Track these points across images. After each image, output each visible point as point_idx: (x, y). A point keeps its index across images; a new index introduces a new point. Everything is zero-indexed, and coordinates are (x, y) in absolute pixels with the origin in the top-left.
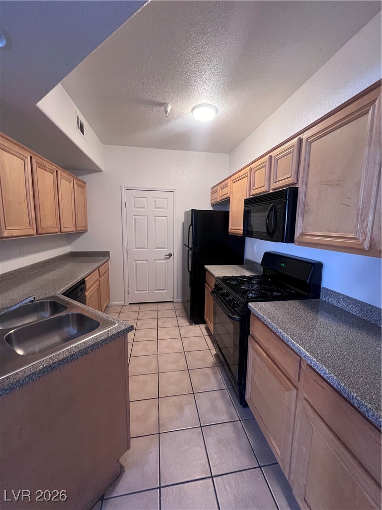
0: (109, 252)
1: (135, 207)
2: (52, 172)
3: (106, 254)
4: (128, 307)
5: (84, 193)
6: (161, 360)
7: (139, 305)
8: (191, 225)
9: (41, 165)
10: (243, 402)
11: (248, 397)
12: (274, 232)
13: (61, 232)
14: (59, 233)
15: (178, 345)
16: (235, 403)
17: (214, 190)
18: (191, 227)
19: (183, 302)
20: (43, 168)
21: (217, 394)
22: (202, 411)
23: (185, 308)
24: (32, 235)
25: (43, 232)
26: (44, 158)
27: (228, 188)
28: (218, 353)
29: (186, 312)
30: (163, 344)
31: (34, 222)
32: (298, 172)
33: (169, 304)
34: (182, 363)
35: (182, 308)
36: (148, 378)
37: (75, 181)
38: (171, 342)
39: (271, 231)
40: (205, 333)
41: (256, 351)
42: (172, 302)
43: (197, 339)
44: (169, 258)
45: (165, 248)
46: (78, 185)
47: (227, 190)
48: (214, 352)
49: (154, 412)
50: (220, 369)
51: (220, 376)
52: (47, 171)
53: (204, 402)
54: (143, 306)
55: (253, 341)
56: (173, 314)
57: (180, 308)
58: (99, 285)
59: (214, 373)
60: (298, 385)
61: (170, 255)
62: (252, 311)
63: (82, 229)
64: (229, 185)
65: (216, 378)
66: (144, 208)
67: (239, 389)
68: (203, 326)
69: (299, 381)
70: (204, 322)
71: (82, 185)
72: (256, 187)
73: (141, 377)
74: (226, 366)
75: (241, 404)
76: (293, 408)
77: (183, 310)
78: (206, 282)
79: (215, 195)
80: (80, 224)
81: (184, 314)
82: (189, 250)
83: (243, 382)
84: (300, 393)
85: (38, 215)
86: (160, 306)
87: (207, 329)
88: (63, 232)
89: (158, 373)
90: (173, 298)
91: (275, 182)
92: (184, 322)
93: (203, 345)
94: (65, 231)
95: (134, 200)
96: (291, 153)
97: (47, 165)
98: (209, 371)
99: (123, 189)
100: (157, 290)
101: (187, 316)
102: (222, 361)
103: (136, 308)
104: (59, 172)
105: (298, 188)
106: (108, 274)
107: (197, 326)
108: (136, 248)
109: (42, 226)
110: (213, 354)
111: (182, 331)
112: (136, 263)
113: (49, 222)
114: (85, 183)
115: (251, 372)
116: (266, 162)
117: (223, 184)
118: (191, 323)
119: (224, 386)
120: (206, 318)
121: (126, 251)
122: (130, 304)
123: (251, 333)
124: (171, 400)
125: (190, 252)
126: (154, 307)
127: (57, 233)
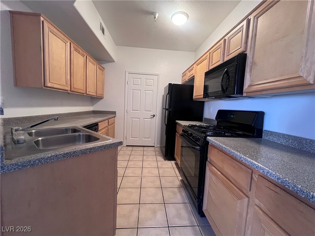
0: (116, 112)
1: (133, 84)
2: (83, 56)
3: (114, 113)
4: (125, 148)
5: (103, 74)
6: (143, 180)
7: (133, 147)
8: (168, 94)
9: (77, 50)
10: (201, 213)
11: (204, 208)
12: (227, 88)
13: (86, 94)
14: (85, 94)
15: (156, 172)
16: (195, 214)
17: (184, 74)
18: (168, 95)
19: (161, 147)
20: (78, 52)
21: (181, 206)
22: (170, 216)
23: (162, 151)
24: (67, 91)
25: (74, 91)
26: (78, 46)
27: (194, 70)
28: (183, 179)
29: (162, 153)
30: (145, 171)
31: (69, 83)
32: (246, 43)
33: (151, 148)
34: (158, 183)
35: (160, 150)
36: (133, 190)
37: (97, 65)
38: (151, 170)
39: (225, 88)
40: (175, 166)
41: (212, 172)
42: (154, 146)
43: (169, 170)
44: (153, 118)
45: (151, 111)
46: (99, 68)
47: (193, 72)
48: (180, 178)
49: (136, 213)
50: (184, 190)
51: (184, 194)
52: (80, 54)
53: (172, 210)
54: (134, 148)
55: (210, 165)
56: (154, 153)
57: (158, 150)
58: (108, 130)
59: (180, 192)
60: (250, 194)
61: (154, 116)
62: (210, 142)
63: (100, 96)
64: (194, 68)
65: (181, 195)
66: (139, 85)
67: (198, 202)
68: (173, 162)
69: (250, 190)
70: (174, 159)
71: (103, 69)
72: (213, 63)
73: (129, 190)
74: (189, 188)
75: (199, 214)
76: (244, 215)
77: (161, 152)
78: (176, 132)
79: (185, 77)
80: (99, 92)
81: (161, 154)
82: (166, 110)
83: (201, 197)
84: (251, 201)
85: (72, 79)
86: (145, 148)
87: (176, 164)
88: (87, 94)
89: (141, 188)
90: (154, 144)
91: (228, 56)
92: (160, 159)
93: (173, 173)
94: (89, 94)
95: (133, 80)
96: (241, 32)
97: (81, 51)
98: (176, 190)
99: (127, 73)
100: (144, 138)
101: (163, 155)
102: (186, 184)
103: (130, 148)
104: (87, 57)
105: (247, 54)
106: (114, 125)
107: (170, 161)
108: (133, 110)
109: (74, 87)
110: (179, 180)
111: (159, 164)
112: (132, 120)
113: (79, 86)
114: (104, 69)
115: (208, 188)
116: (221, 44)
117: (190, 69)
118: (165, 160)
119: (187, 201)
120: (175, 156)
121: (126, 112)
122: (127, 146)
123: (208, 159)
124: (148, 206)
125: (167, 111)
126: (142, 148)
127: (84, 94)
